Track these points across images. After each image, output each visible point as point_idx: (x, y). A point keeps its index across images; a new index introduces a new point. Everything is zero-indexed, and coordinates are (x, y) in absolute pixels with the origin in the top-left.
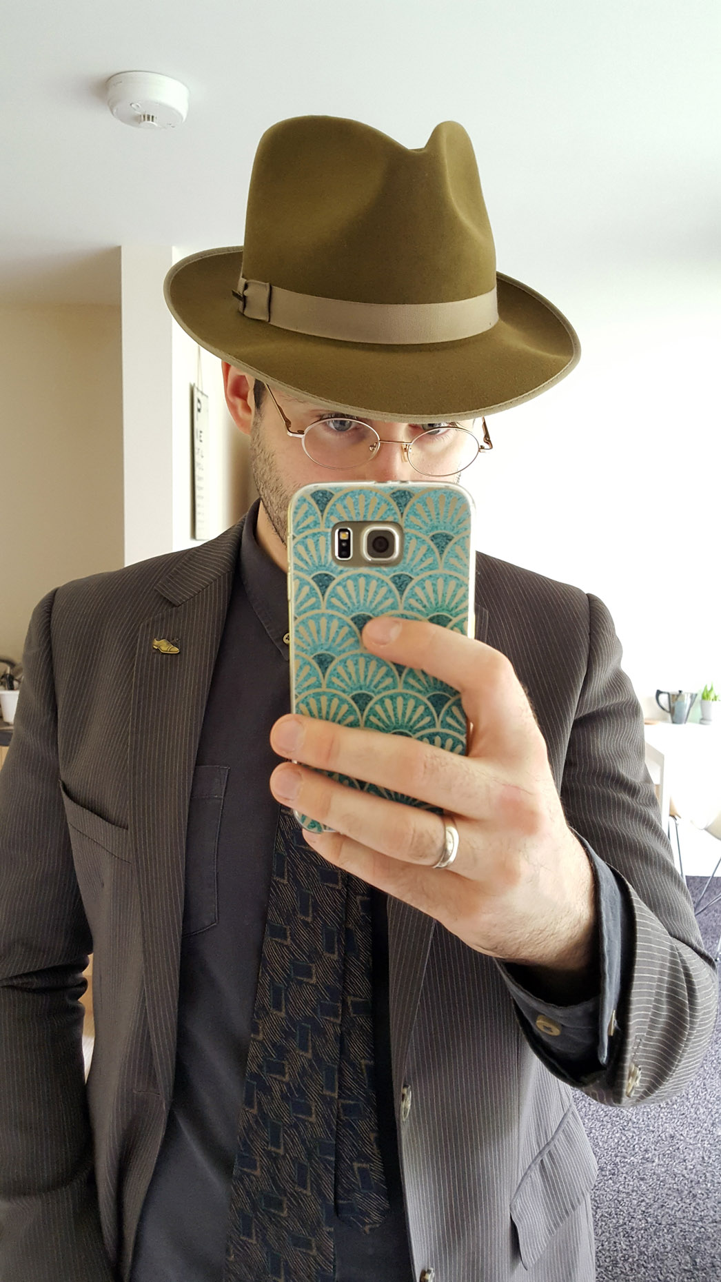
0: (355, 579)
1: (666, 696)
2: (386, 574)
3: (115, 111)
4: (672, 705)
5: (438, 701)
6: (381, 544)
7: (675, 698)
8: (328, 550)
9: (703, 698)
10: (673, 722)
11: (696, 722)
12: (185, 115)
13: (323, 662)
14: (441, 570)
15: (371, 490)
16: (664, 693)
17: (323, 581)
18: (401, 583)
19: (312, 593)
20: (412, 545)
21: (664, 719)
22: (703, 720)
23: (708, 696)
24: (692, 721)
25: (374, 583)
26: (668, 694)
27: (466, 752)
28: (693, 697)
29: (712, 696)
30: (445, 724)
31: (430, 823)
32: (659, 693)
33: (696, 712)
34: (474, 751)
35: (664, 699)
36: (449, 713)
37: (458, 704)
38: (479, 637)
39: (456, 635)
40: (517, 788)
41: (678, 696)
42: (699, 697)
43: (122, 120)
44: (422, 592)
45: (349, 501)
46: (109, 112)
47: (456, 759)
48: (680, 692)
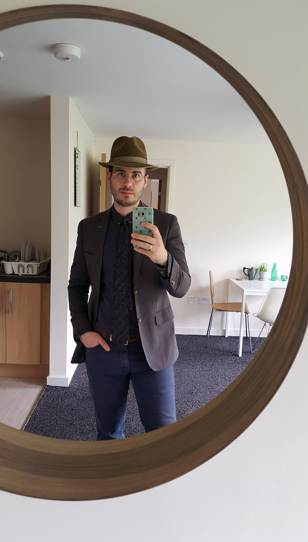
0: (140, 218)
1: (247, 269)
2: (144, 217)
3: (56, 56)
4: (249, 273)
5: (149, 232)
6: (143, 214)
7: (250, 270)
8: (137, 215)
9: (260, 270)
10: (249, 280)
11: (258, 280)
12: (80, 58)
13: (137, 227)
14: (150, 217)
15: (142, 208)
16: (247, 268)
17: (137, 218)
18: (145, 218)
19: (135, 220)
20: (146, 214)
21: (246, 279)
22: (260, 279)
23: (262, 270)
24: (256, 279)
25: (142, 219)
26: (248, 269)
27: (153, 237)
28: (257, 270)
29: (264, 270)
30: (150, 235)
31: (149, 245)
32: (244, 268)
33: (258, 276)
34: (154, 237)
35: (246, 271)
36: (151, 233)
37: (152, 232)
38: (154, 224)
39: (151, 224)
40: (158, 241)
41: (251, 269)
42: (259, 270)
43: (58, 59)
44: (147, 219)
45: (140, 209)
46: (54, 55)
47: (152, 238)
48: (252, 268)
